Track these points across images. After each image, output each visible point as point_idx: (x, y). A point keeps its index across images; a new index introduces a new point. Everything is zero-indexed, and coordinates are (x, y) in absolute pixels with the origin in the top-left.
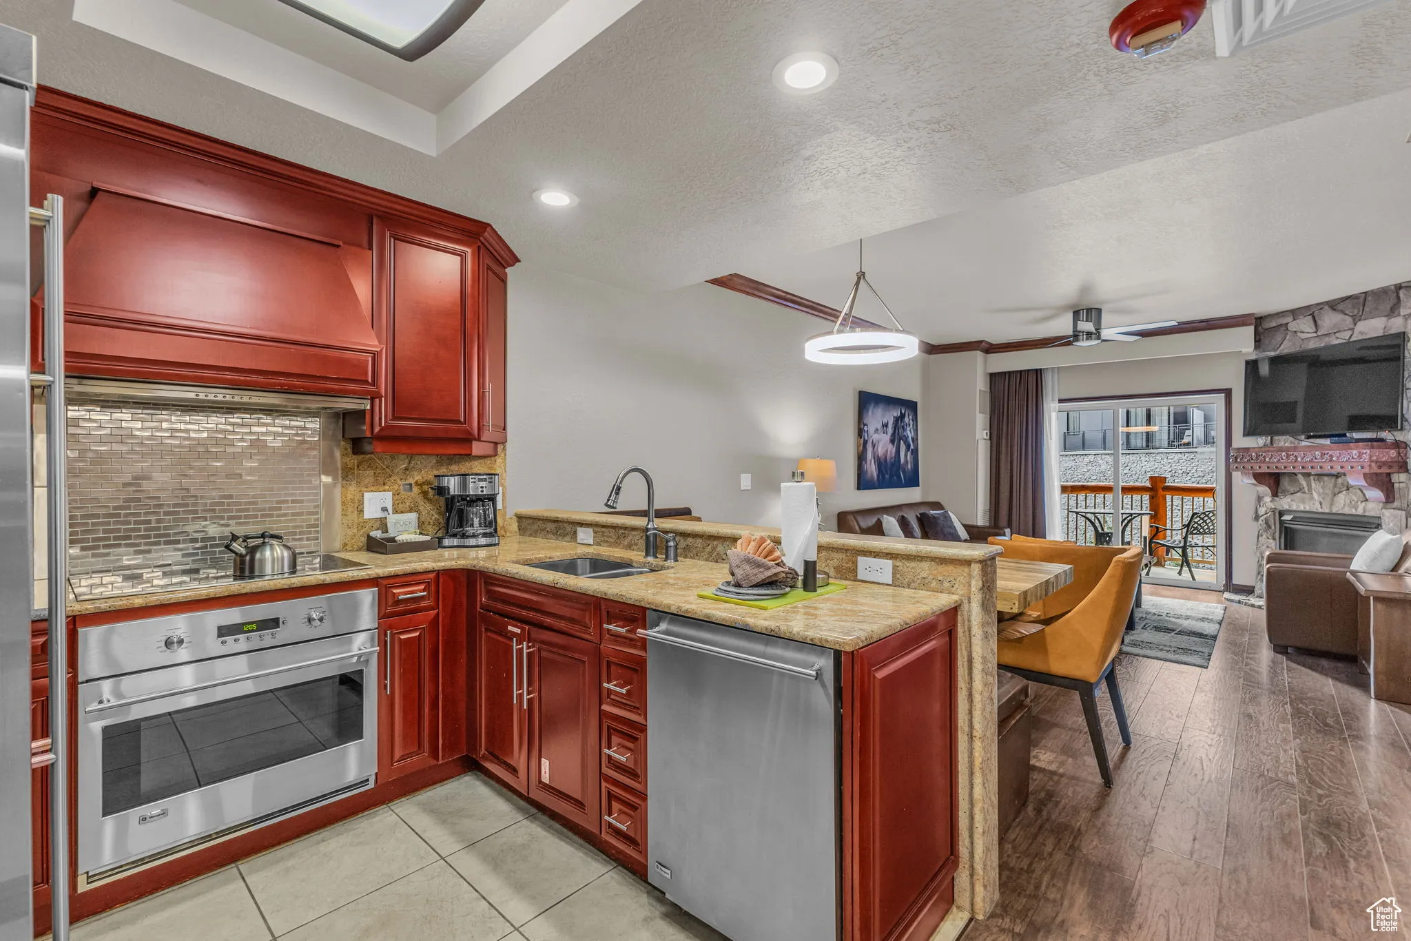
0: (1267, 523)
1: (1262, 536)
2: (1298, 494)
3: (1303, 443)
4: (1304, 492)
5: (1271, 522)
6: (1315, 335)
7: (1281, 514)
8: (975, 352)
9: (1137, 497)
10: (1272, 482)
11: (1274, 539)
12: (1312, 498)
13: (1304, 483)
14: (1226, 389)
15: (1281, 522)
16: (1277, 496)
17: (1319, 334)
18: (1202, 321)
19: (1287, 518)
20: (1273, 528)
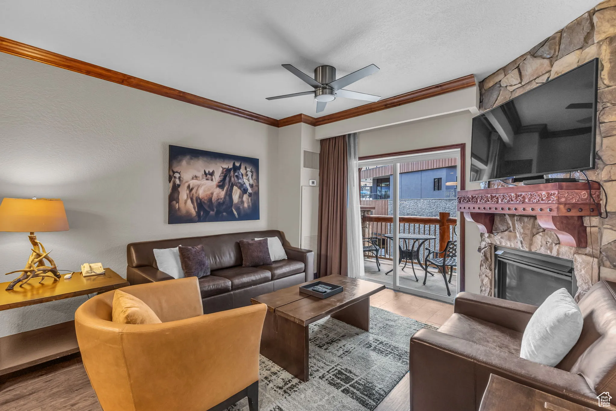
0: (485, 256)
1: (483, 266)
2: (506, 232)
3: (510, 186)
4: (510, 231)
5: (488, 256)
6: (520, 85)
7: (496, 248)
8: (300, 123)
9: (433, 226)
10: (487, 221)
11: (491, 270)
12: (516, 237)
13: (510, 222)
14: (462, 144)
15: (496, 256)
16: (493, 233)
17: (523, 84)
18: (437, 86)
19: (499, 252)
20: (490, 260)
